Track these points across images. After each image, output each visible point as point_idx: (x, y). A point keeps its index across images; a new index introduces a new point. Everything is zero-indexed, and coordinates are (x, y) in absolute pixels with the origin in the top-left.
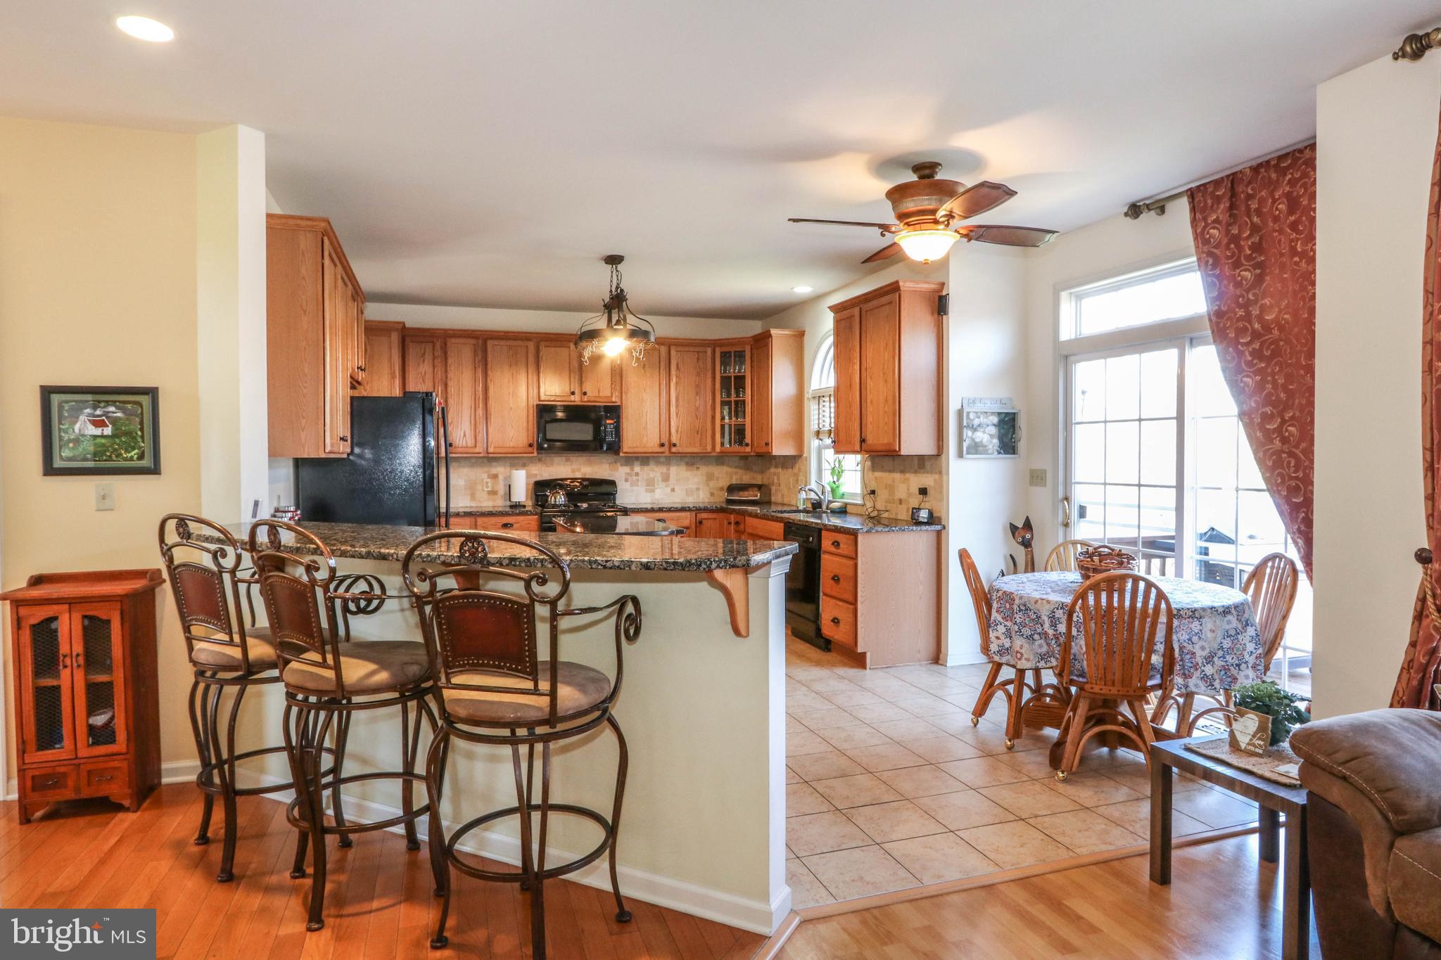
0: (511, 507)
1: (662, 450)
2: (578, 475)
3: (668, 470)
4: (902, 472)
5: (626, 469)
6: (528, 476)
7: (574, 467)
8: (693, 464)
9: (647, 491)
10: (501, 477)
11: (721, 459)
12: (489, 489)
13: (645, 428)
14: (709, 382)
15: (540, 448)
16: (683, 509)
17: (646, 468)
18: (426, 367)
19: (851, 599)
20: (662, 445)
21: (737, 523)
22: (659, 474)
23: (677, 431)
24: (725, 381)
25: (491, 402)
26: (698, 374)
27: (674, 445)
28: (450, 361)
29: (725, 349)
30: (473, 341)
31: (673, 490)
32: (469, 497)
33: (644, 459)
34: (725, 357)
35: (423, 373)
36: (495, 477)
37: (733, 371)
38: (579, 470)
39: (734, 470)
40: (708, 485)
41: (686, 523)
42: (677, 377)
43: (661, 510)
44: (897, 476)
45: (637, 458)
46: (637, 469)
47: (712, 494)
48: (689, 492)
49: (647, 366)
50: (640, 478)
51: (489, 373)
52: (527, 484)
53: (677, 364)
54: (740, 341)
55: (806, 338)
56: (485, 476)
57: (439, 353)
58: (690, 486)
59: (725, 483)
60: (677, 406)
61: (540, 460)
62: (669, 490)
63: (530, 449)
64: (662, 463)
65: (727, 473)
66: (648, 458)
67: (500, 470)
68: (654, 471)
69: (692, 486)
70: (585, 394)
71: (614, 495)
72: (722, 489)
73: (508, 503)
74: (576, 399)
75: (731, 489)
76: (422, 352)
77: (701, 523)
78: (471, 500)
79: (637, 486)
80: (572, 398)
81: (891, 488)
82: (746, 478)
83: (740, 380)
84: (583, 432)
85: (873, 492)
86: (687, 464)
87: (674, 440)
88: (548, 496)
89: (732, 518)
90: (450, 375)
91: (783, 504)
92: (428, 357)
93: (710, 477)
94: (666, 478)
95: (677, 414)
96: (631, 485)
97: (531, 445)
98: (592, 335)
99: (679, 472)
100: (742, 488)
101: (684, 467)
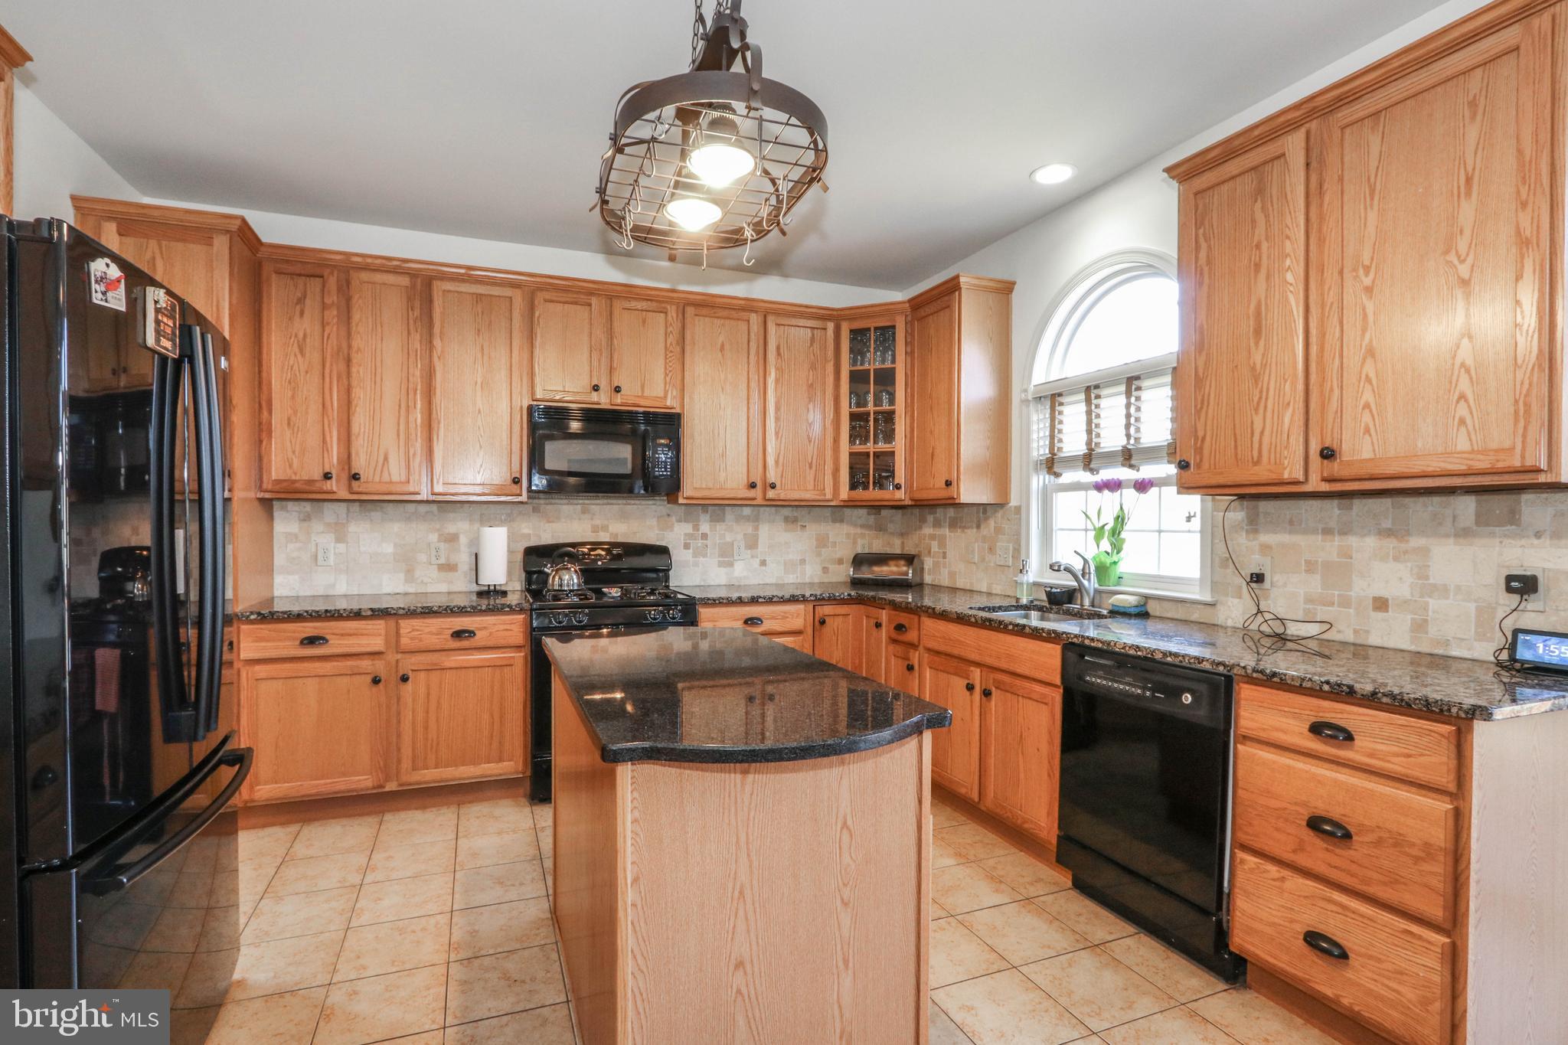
0: (480, 594)
1: (751, 493)
2: (604, 537)
3: (757, 529)
5: (686, 528)
6: (512, 538)
7: (598, 521)
8: (795, 520)
9: (721, 564)
10: (463, 540)
11: (838, 511)
12: (442, 561)
13: (723, 455)
14: (830, 379)
15: (534, 486)
16: (793, 599)
17: (720, 527)
20: (753, 486)
21: (900, 628)
22: (740, 537)
23: (777, 462)
24: (858, 378)
25: (438, 398)
26: (813, 367)
27: (773, 486)
28: (356, 316)
29: (861, 325)
31: (763, 563)
32: (402, 576)
33: (716, 507)
34: (859, 338)
35: (301, 335)
36: (453, 539)
37: (873, 362)
38: (605, 528)
39: (859, 531)
40: (819, 555)
41: (798, 623)
42: (777, 369)
43: (754, 601)
45: (704, 507)
46: (705, 527)
47: (825, 570)
48: (789, 566)
49: (727, 347)
50: (708, 542)
51: (436, 343)
52: (511, 552)
53: (778, 348)
54: (888, 309)
55: (1015, 296)
56: (433, 537)
57: (332, 298)
58: (791, 557)
59: (848, 554)
60: (777, 419)
61: (536, 510)
62: (756, 563)
63: (515, 488)
65: (848, 535)
66: (725, 508)
67: (459, 525)
68: (731, 531)
69: (794, 556)
70: (618, 390)
71: (666, 572)
72: (840, 561)
73: (475, 588)
74: (603, 400)
75: (859, 561)
76: (299, 294)
77: (823, 622)
78: (407, 581)
79: (705, 556)
80: (595, 397)
82: (882, 544)
83: (886, 378)
84: (618, 455)
85: (1259, 578)
86: (786, 519)
87: (772, 476)
88: (548, 575)
89: (884, 615)
90: (357, 342)
92: (311, 304)
93: (822, 542)
94: (752, 544)
95: (777, 434)
96: (695, 555)
97: (517, 482)
99: (773, 533)
100: (882, 559)
101: (781, 525)
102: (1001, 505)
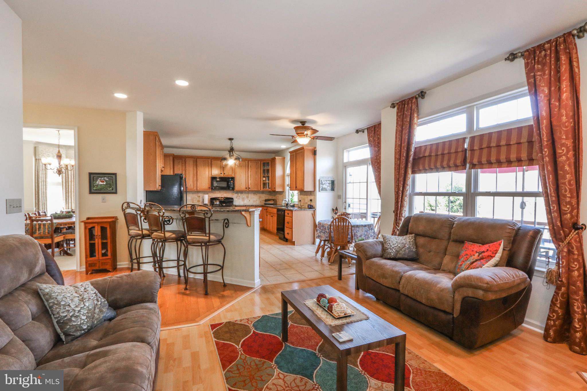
1: (246, 189)
2: (223, 196)
3: (248, 195)
4: (307, 195)
5: (236, 195)
6: (209, 196)
7: (222, 194)
9: (242, 201)
10: (201, 197)
11: (263, 192)
12: (198, 199)
13: (241, 183)
14: (259, 171)
15: (212, 189)
17: (242, 195)
18: (180, 166)
19: (291, 227)
20: (246, 188)
21: (266, 209)
22: (246, 196)
23: (250, 184)
24: (264, 171)
25: (198, 176)
26: (256, 169)
27: (250, 188)
28: (187, 164)
29: (265, 162)
30: (193, 159)
31: (250, 201)
32: (192, 201)
33: (241, 192)
34: (264, 164)
35: (179, 168)
36: (199, 197)
37: (266, 168)
38: (223, 195)
40: (259, 199)
42: (250, 169)
43: (245, 206)
44: (306, 196)
45: (239, 192)
46: (239, 195)
47: (261, 202)
48: (254, 201)
49: (242, 166)
50: (240, 197)
51: (198, 168)
52: (208, 199)
53: (251, 166)
54: (268, 160)
55: (285, 159)
56: (197, 196)
57: (183, 162)
59: (264, 199)
60: (250, 177)
61: (212, 192)
62: (248, 201)
63: (209, 189)
64: (247, 193)
65: (265, 196)
66: (242, 192)
67: (201, 195)
68: (244, 196)
69: (255, 200)
70: (225, 174)
71: (233, 202)
72: (263, 200)
73: (203, 203)
74: (222, 175)
75: (266, 200)
76: (179, 162)
80: (221, 175)
81: (304, 200)
82: (270, 197)
83: (268, 171)
84: (224, 184)
85: (300, 201)
86: (254, 193)
87: (250, 187)
88: (214, 202)
89: (265, 208)
90: (187, 168)
91: (280, 205)
92: (181, 163)
93: (260, 197)
94: (248, 197)
95: (250, 180)
96: (238, 199)
97: (209, 188)
98: (225, 159)
99: (251, 196)
100: (269, 200)
101: (253, 194)
102: (284, 191)
